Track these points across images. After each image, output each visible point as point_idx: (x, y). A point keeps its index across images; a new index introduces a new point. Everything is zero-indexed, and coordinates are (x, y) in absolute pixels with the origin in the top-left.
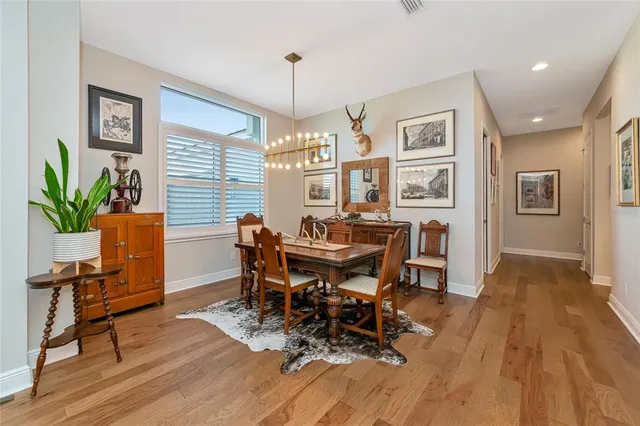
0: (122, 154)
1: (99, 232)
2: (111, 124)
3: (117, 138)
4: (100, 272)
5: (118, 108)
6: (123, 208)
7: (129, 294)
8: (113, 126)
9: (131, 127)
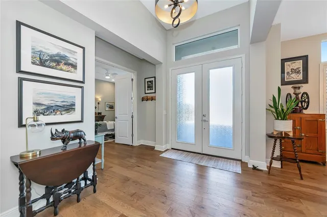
0: (297, 85)
1: (292, 121)
2: (290, 73)
3: (294, 78)
4: (292, 137)
5: (294, 64)
6: (299, 111)
7: (302, 152)
8: (292, 74)
9: (301, 71)
